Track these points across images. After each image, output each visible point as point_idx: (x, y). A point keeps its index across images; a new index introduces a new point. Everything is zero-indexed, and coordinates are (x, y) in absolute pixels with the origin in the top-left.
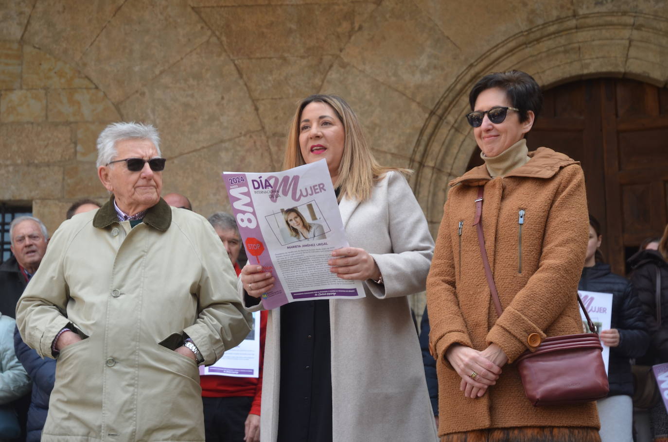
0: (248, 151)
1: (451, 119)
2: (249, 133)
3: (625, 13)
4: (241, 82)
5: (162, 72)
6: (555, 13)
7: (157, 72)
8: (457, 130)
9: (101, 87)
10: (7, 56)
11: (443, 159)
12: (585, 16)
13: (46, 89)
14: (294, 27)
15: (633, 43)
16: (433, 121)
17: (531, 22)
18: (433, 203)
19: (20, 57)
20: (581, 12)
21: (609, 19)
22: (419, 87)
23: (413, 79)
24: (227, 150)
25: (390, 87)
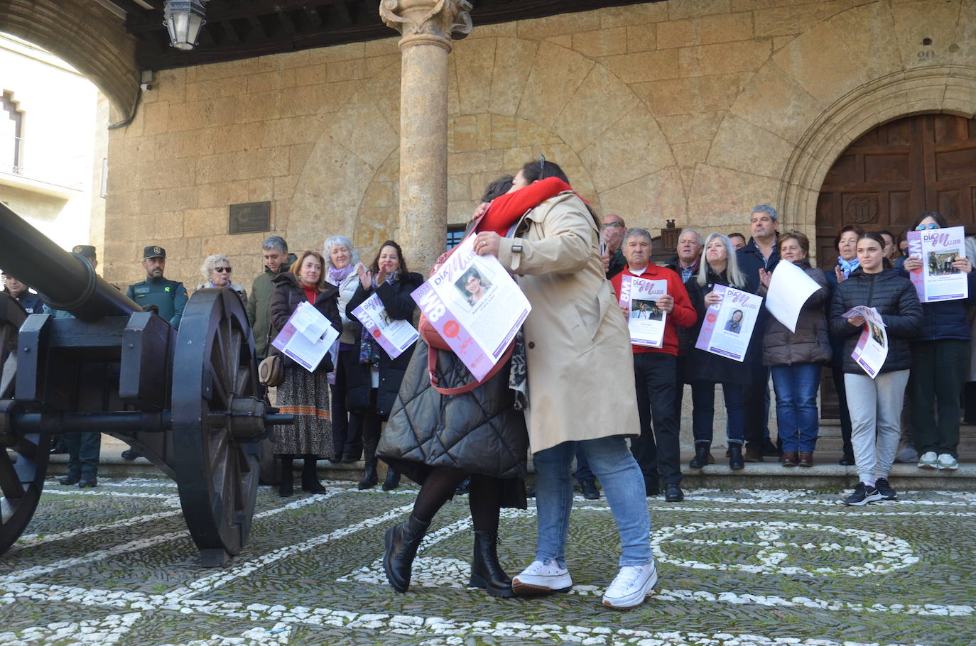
0: (667, 179)
1: (810, 150)
2: (667, 167)
3: (942, 66)
4: (661, 133)
5: (607, 129)
6: (888, 70)
7: (604, 130)
8: (815, 158)
9: (567, 142)
10: (508, 126)
11: (805, 178)
12: (911, 70)
13: (532, 146)
14: (696, 92)
15: (948, 87)
16: (798, 152)
17: (870, 77)
18: (798, 210)
19: (515, 126)
20: (908, 67)
21: (930, 71)
22: (787, 129)
23: (781, 124)
24: (652, 180)
25: (766, 130)
